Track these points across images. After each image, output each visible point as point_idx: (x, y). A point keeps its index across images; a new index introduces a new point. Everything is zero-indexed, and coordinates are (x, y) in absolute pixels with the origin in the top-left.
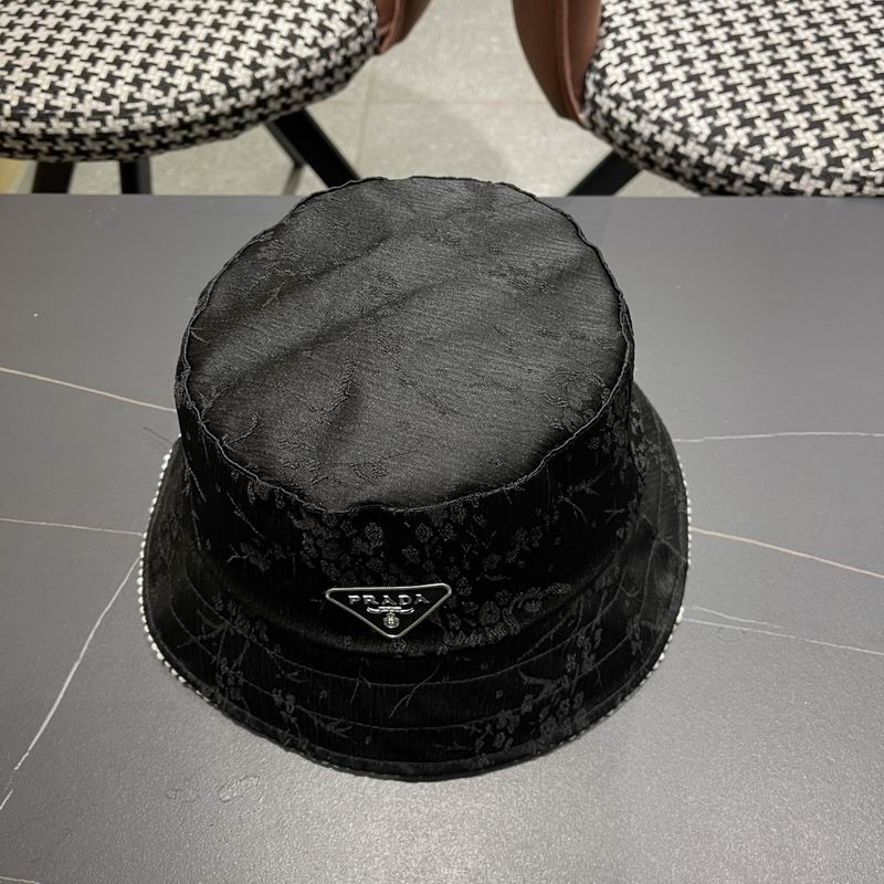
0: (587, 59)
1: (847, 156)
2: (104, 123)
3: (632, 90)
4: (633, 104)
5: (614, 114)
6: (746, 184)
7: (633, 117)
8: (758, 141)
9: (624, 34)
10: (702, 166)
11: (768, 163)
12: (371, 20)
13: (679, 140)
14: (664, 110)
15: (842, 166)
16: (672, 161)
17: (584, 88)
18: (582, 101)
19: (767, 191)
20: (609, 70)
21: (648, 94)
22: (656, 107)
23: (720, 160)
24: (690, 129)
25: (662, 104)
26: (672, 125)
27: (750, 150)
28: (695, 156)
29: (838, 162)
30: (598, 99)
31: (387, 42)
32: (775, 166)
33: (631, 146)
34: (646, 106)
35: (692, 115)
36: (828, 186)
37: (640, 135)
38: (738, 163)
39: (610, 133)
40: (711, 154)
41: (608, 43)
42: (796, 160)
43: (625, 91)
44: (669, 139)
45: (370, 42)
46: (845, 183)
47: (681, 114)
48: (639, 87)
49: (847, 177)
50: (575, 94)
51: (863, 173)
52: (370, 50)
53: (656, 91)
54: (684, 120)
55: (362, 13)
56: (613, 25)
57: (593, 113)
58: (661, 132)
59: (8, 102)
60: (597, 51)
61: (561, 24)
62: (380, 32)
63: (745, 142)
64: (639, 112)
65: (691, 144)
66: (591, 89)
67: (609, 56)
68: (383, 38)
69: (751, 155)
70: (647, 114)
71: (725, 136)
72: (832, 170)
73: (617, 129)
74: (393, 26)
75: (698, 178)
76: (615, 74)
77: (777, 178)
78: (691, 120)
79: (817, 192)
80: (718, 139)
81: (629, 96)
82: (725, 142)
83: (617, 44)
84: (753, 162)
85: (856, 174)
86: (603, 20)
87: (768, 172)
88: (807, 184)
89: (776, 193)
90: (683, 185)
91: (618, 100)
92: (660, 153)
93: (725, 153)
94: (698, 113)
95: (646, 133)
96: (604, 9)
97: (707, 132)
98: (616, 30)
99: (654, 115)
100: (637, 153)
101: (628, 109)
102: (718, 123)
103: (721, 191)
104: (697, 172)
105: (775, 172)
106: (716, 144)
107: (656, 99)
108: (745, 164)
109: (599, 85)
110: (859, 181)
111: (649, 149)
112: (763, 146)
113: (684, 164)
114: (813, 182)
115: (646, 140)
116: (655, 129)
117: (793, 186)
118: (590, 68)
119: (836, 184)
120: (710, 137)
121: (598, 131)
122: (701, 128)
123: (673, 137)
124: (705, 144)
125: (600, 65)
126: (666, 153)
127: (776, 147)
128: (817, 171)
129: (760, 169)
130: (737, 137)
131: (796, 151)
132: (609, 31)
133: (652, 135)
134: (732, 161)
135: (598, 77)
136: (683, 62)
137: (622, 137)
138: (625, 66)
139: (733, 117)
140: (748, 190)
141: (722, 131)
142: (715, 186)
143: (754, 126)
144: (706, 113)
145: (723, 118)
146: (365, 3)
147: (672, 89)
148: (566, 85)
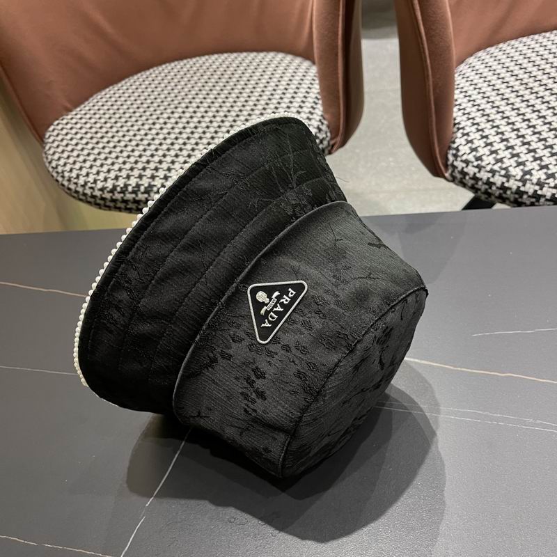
0: (447, 144)
3: (474, 156)
4: (476, 164)
5: (465, 170)
6: (547, 200)
7: (476, 170)
8: (551, 176)
9: (468, 130)
10: (519, 193)
12: (327, 136)
13: (504, 180)
14: (494, 164)
16: (501, 191)
17: (447, 159)
18: (446, 166)
20: (460, 148)
21: (484, 157)
22: (489, 164)
23: (530, 188)
24: (510, 173)
25: (493, 162)
26: (499, 172)
27: (547, 181)
28: (514, 188)
30: (455, 163)
31: (335, 148)
33: (476, 186)
34: (483, 164)
35: (511, 166)
37: (481, 179)
38: (541, 189)
39: (464, 180)
40: (524, 185)
41: (459, 134)
43: (471, 157)
44: (498, 180)
45: (327, 147)
47: (504, 166)
48: (478, 155)
50: (442, 162)
52: (326, 152)
53: (488, 156)
54: (506, 169)
55: (322, 132)
56: (461, 126)
57: (453, 171)
58: (493, 176)
59: (143, 185)
60: (453, 140)
61: (432, 125)
62: (332, 143)
63: (544, 177)
64: (479, 167)
65: (512, 181)
66: (451, 158)
67: (460, 141)
68: (333, 146)
69: (549, 184)
70: (484, 167)
71: (531, 175)
73: (467, 178)
74: (339, 139)
75: (518, 200)
76: (464, 149)
78: (510, 169)
80: (528, 177)
81: (473, 160)
82: (532, 178)
83: (464, 135)
84: (550, 187)
86: (455, 124)
90: (509, 205)
91: (467, 162)
92: (494, 188)
93: (533, 184)
94: (514, 165)
95: (485, 178)
96: (455, 119)
97: (521, 174)
98: (463, 128)
99: (488, 168)
100: (480, 190)
101: (473, 166)
102: (526, 169)
103: (532, 204)
104: (517, 196)
106: (526, 180)
107: (489, 160)
108: (545, 189)
109: (455, 156)
111: (487, 187)
112: (555, 178)
113: (509, 192)
115: (485, 181)
116: (490, 175)
118: (450, 148)
120: (522, 176)
121: (457, 181)
122: (517, 172)
123: (501, 178)
124: (520, 180)
125: (455, 146)
126: (497, 188)
129: (555, 191)
130: (539, 175)
132: (459, 129)
133: (489, 178)
134: (537, 188)
135: (454, 152)
136: (503, 140)
137: (471, 182)
138: (470, 145)
139: (535, 165)
140: (548, 203)
141: (529, 173)
142: (528, 203)
143: (548, 169)
144: (519, 164)
145: (529, 166)
146: (324, 128)
147: (497, 154)
148: (436, 158)
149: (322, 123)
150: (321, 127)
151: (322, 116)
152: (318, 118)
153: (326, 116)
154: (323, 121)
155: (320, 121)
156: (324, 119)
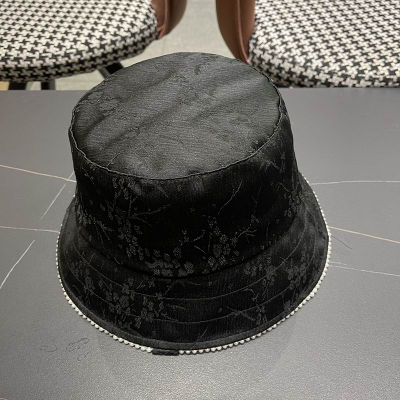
0: (249, 35)
1: (366, 69)
2: (32, 62)
3: (270, 46)
4: (270, 52)
5: (262, 57)
6: (322, 84)
7: (271, 57)
8: (326, 64)
9: (266, 24)
10: (302, 77)
11: (331, 74)
12: (154, 23)
13: (291, 66)
14: (284, 53)
15: (364, 74)
16: (289, 75)
17: (249, 48)
18: (248, 53)
19: (332, 86)
20: (260, 38)
21: (277, 47)
22: (281, 52)
23: (310, 74)
24: (295, 61)
25: (283, 51)
27: (323, 68)
28: (299, 72)
29: (362, 72)
30: (255, 51)
31: (161, 34)
32: (334, 75)
33: (270, 70)
34: (276, 52)
35: (297, 55)
36: (359, 83)
37: (274, 65)
38: (318, 74)
39: (261, 66)
40: (306, 71)
41: (259, 28)
42: (344, 72)
43: (267, 46)
44: (287, 66)
45: (154, 33)
46: (366, 81)
47: (292, 55)
48: (273, 44)
49: (367, 78)
50: (245, 50)
51: (374, 76)
52: (154, 37)
53: (280, 46)
54: (293, 57)
55: (150, 19)
56: (261, 21)
57: (253, 58)
58: (283, 63)
60: (254, 32)
62: (158, 30)
63: (320, 65)
64: (273, 55)
65: (297, 67)
66: (252, 46)
67: (259, 33)
68: (160, 32)
69: (324, 70)
70: (277, 55)
71: (312, 63)
72: (360, 75)
73: (264, 63)
74: (164, 27)
75: (301, 82)
76: (262, 40)
77: (336, 80)
78: (296, 57)
79: (354, 86)
80: (309, 64)
81: (268, 48)
82: (312, 65)
83: (262, 28)
84: (325, 73)
85: (371, 77)
86: (256, 19)
87: (331, 77)
88: (349, 82)
89: (335, 87)
91: (264, 50)
92: (283, 72)
93: (312, 70)
94: (299, 54)
95: (277, 64)
96: (256, 15)
97: (304, 61)
98: (262, 23)
99: (280, 56)
100: (273, 73)
101: (269, 54)
102: (308, 58)
103: (311, 86)
104: (300, 80)
105: (335, 77)
106: (308, 67)
107: (280, 49)
108: (321, 75)
109: (255, 45)
110: (372, 80)
111: (278, 71)
112: (329, 66)
113: (294, 76)
114: (352, 81)
115: (277, 67)
116: (281, 61)
117: (343, 83)
118: (251, 38)
119: (362, 82)
120: (305, 64)
122: (301, 60)
123: (289, 64)
124: (303, 67)
125: (255, 36)
126: (286, 72)
127: (335, 67)
128: (353, 76)
129: (328, 76)
130: (317, 63)
131: (343, 68)
132: (259, 23)
133: (279, 64)
134: (315, 73)
135: (254, 41)
136: (292, 34)
137: (266, 67)
138: (266, 36)
139: (315, 55)
140: (323, 86)
141: (310, 61)
142: (308, 85)
143: (324, 58)
144: (303, 54)
145: (310, 56)
146: (151, 15)
147: (287, 45)
148: (240, 46)
149: (150, 12)
150: (149, 14)
151: (150, 5)
152: (147, 7)
153: (154, 6)
154: (151, 10)
155: (148, 9)
156: (152, 8)
